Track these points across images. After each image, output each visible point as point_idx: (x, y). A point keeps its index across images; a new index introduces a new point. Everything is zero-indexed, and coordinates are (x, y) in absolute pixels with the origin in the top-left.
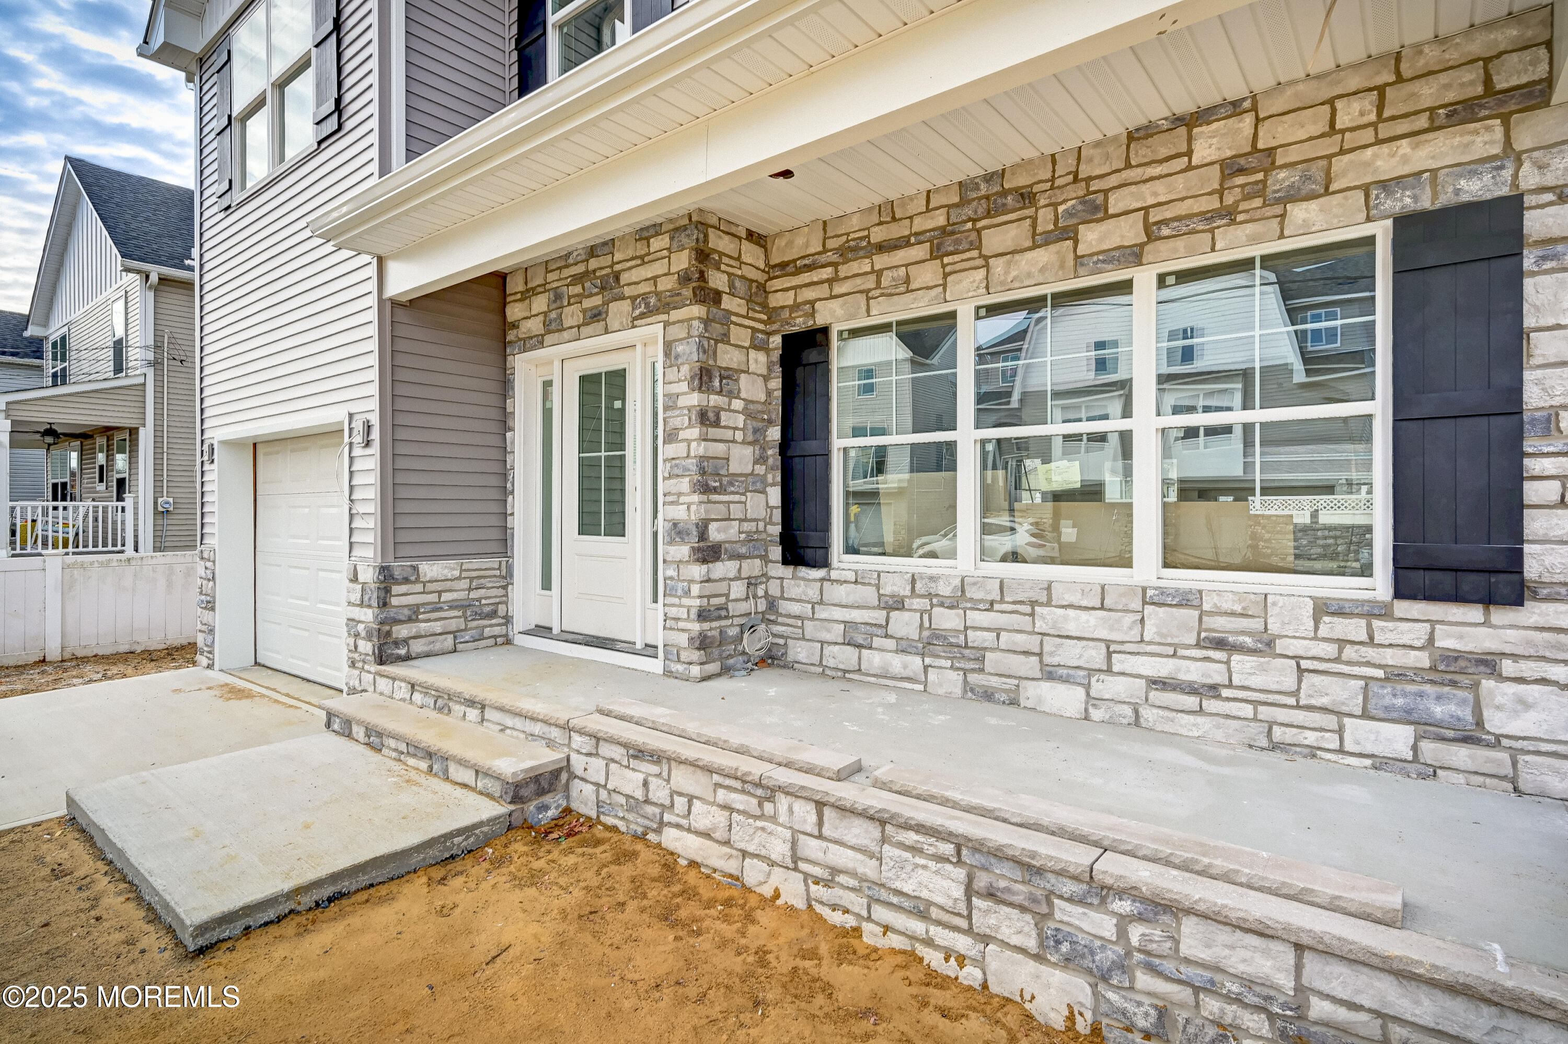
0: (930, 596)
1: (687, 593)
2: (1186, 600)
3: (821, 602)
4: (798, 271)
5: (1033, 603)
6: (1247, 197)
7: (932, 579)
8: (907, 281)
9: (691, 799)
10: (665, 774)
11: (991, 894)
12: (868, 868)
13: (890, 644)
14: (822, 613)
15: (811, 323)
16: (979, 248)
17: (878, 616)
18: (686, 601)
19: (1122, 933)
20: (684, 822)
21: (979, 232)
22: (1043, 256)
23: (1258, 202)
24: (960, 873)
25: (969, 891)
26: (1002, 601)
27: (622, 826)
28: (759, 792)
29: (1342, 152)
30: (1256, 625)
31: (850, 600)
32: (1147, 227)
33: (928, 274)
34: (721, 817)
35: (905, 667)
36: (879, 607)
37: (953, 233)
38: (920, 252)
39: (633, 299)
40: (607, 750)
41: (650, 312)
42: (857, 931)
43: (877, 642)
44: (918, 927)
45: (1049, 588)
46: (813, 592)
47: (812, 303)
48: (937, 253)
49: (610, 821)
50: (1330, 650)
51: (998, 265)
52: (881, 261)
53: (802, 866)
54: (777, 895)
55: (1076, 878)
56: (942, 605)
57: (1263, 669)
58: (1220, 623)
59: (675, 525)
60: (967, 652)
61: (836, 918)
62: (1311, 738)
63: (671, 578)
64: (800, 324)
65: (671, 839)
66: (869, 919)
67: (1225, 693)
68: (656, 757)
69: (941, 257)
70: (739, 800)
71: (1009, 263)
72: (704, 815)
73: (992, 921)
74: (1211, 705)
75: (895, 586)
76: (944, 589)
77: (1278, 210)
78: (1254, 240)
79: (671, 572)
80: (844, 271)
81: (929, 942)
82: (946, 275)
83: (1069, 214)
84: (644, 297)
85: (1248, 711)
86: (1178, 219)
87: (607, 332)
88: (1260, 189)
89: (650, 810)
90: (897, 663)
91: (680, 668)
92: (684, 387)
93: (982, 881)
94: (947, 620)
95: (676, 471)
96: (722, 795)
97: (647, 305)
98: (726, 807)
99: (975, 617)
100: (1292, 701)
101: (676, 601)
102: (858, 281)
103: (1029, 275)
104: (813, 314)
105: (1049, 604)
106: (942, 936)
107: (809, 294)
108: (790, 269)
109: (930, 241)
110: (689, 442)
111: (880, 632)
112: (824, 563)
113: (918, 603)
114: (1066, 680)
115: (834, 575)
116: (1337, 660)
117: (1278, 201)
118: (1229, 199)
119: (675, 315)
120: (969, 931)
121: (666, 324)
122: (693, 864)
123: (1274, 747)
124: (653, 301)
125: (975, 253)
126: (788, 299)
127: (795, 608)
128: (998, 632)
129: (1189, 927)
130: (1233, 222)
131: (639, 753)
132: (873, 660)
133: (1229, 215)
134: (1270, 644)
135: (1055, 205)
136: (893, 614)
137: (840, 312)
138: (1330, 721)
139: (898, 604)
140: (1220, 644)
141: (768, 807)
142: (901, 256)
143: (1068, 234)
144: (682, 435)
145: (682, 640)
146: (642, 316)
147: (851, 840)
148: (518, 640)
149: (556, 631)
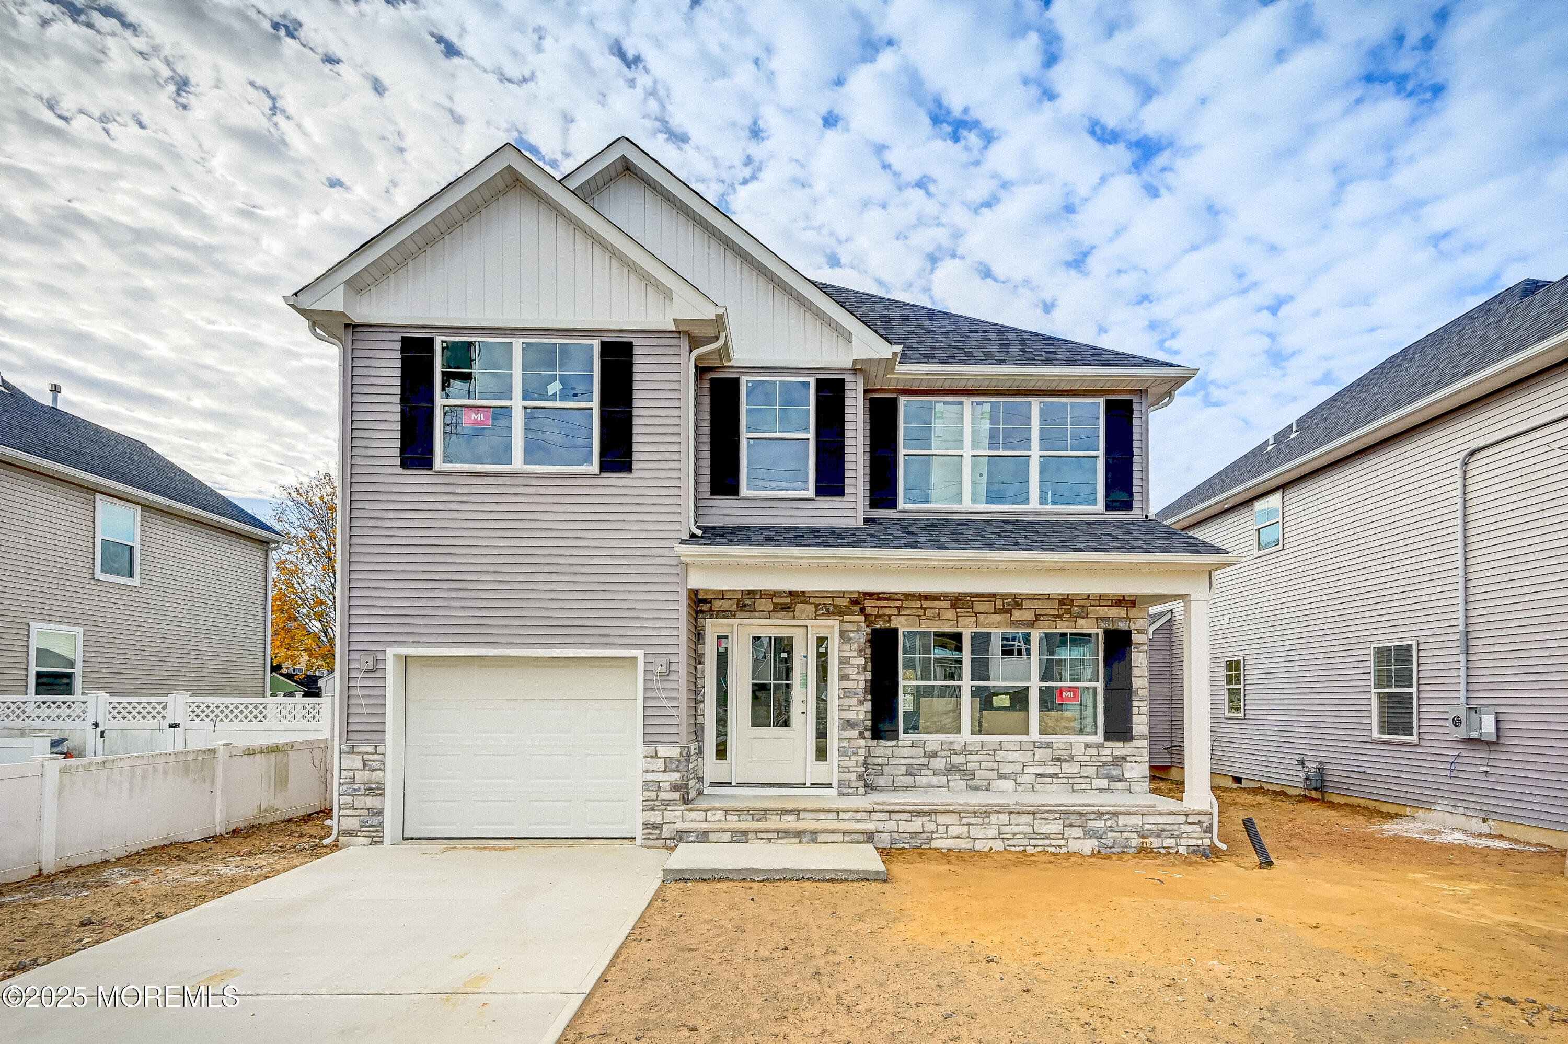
0: (950, 750)
1: (856, 754)
2: (1049, 746)
3: (892, 757)
4: (879, 599)
5: (994, 751)
6: (1065, 613)
7: (952, 743)
8: (939, 615)
9: (947, 825)
10: (934, 819)
11: (1071, 825)
12: (1029, 830)
13: (931, 772)
14: (892, 762)
15: (888, 625)
16: (972, 608)
17: (925, 761)
18: (853, 758)
19: (1105, 825)
20: (945, 836)
21: (973, 602)
22: (999, 617)
23: (1069, 615)
24: (1061, 822)
25: (1064, 826)
26: (982, 750)
27: (907, 846)
28: (983, 815)
29: (1091, 606)
30: (1068, 752)
31: (910, 754)
32: (1036, 615)
33: (950, 614)
34: (965, 829)
35: (939, 781)
36: (925, 756)
37: (961, 600)
38: (947, 604)
39: (817, 605)
40: (895, 816)
41: (828, 613)
42: (1025, 851)
43: (923, 772)
44: (1047, 842)
45: (1001, 744)
46: (889, 752)
47: (890, 616)
48: (954, 606)
49: (899, 846)
50: (1088, 758)
51: (981, 617)
52: (926, 604)
53: (1001, 836)
54: (991, 849)
55: (1095, 813)
56: (956, 754)
57: (1071, 766)
58: (1059, 752)
59: (848, 721)
60: (967, 772)
61: (1017, 849)
62: (1083, 786)
63: (844, 747)
64: (880, 624)
65: (936, 844)
66: (1029, 845)
67: (1060, 776)
68: (929, 813)
69: (956, 609)
70: (973, 821)
71: (985, 618)
72: (954, 831)
73: (1070, 832)
74: (1056, 780)
75: (930, 747)
76: (957, 747)
77: (1074, 619)
78: (1068, 627)
79: (845, 744)
80: (906, 604)
81: (1050, 846)
82: (958, 617)
83: (1008, 604)
84: (825, 605)
85: (1065, 781)
86: (1045, 615)
87: (794, 618)
88: (1068, 611)
89: (924, 835)
90: (935, 780)
91: (851, 791)
92: (855, 654)
93: (1068, 822)
94: (957, 759)
95: (848, 694)
96: (965, 821)
97: (828, 610)
98: (968, 825)
99: (971, 758)
100: (1078, 776)
101: (848, 758)
102: (914, 610)
103: (993, 623)
104: (889, 621)
105: (1001, 750)
106: (1054, 842)
107: (887, 611)
108: (875, 597)
109: (951, 601)
110: (858, 681)
111: (924, 768)
112: (896, 738)
113: (943, 754)
114: (1005, 778)
115: (900, 743)
116: (1090, 761)
117: (1075, 617)
118: (1061, 613)
119: (847, 618)
120: (1063, 838)
121: (842, 621)
122: (949, 850)
123: (1074, 791)
124: (831, 609)
125: (971, 610)
126: (875, 611)
127: (878, 761)
128: (980, 763)
129: (1121, 817)
130: (1062, 620)
131: (919, 814)
132: (922, 780)
133: (1060, 617)
134: (1072, 758)
135: (1003, 600)
136: (931, 759)
137: (905, 623)
138: (1088, 780)
139: (934, 755)
140: (1059, 760)
141: (986, 820)
142: (937, 604)
143: (1008, 611)
144: (851, 677)
145: (853, 776)
146: (823, 615)
147: (1023, 822)
148: (708, 791)
149: (734, 783)
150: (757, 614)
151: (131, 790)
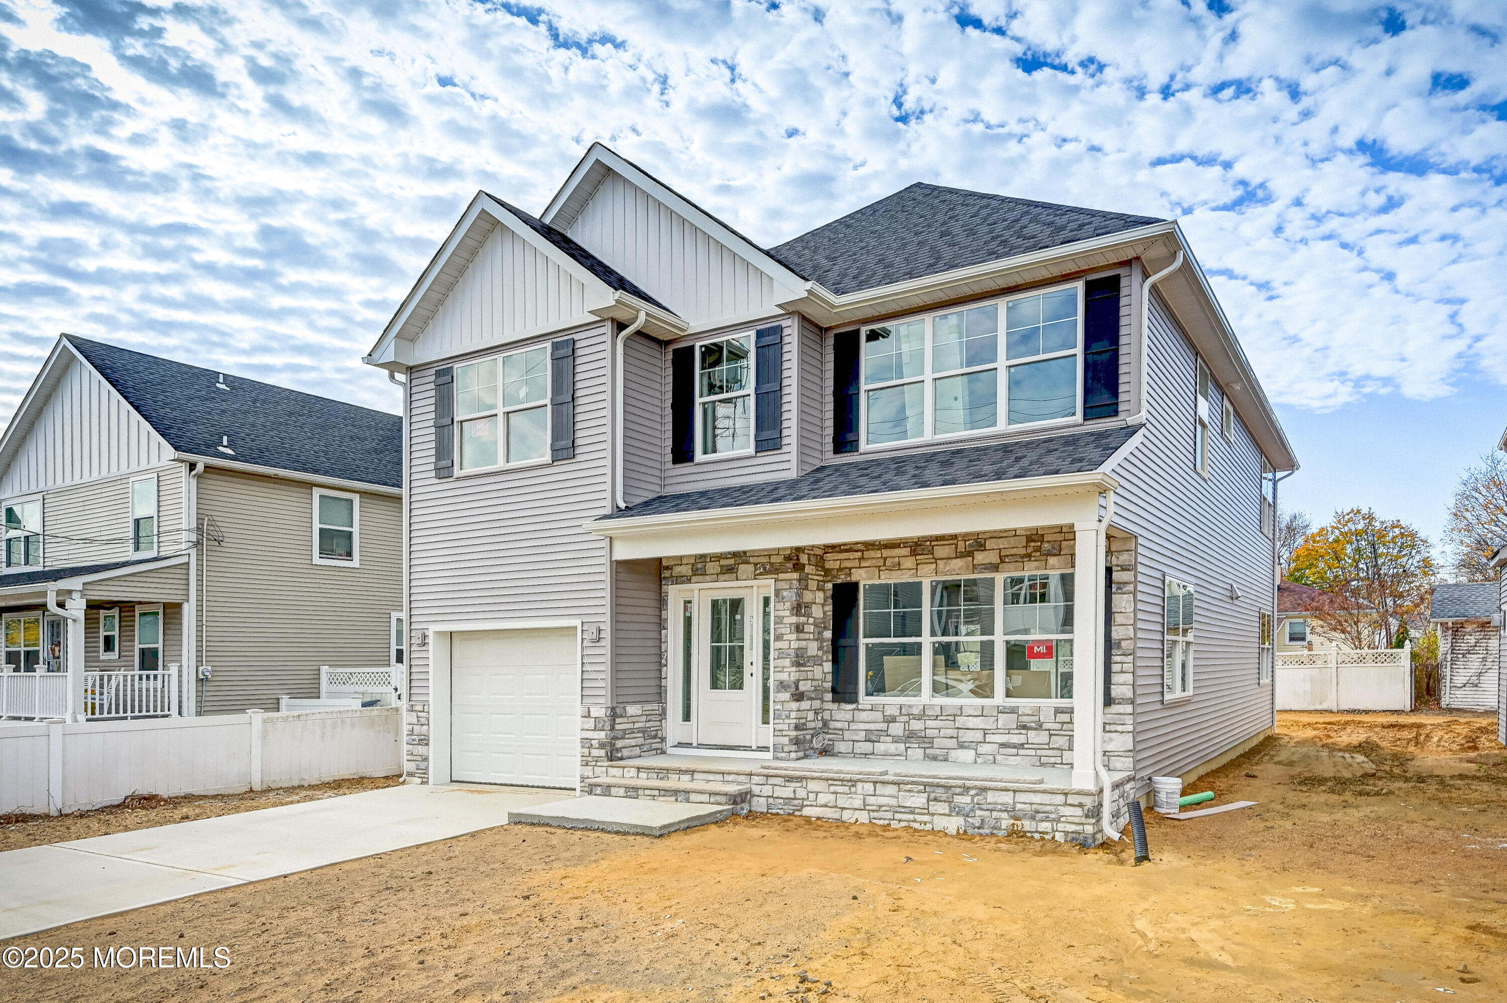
0: (909, 715)
1: (788, 717)
2: (1013, 710)
3: (853, 721)
4: (841, 551)
5: (955, 715)
6: (1035, 551)
7: (910, 706)
8: (899, 564)
9: (817, 793)
10: (804, 786)
11: (935, 800)
12: (893, 802)
13: (889, 739)
14: (854, 726)
15: (849, 579)
16: (933, 554)
17: (884, 726)
18: (787, 721)
19: (972, 800)
20: (814, 803)
21: (933, 547)
22: (959, 563)
23: (1038, 554)
24: (926, 795)
25: (928, 801)
26: (941, 715)
27: (781, 812)
28: (850, 784)
29: (1065, 540)
30: (1036, 718)
31: (869, 719)
32: (1000, 557)
33: (909, 563)
34: (833, 797)
35: (897, 749)
36: (884, 722)
37: (920, 545)
38: (906, 551)
39: (756, 565)
40: (772, 781)
41: (766, 572)
42: (889, 825)
43: (882, 739)
44: (911, 817)
45: (961, 709)
46: (849, 717)
47: (850, 569)
48: (914, 553)
49: (774, 811)
50: (1058, 726)
51: (941, 564)
52: (886, 553)
53: (867, 808)
54: (857, 820)
55: (960, 787)
56: (914, 719)
57: (1038, 735)
58: (1025, 719)
59: (781, 683)
60: (925, 740)
61: (882, 822)
62: (1053, 760)
63: (778, 710)
64: (842, 579)
65: (807, 811)
66: (894, 819)
67: (1026, 746)
68: (800, 779)
69: (915, 555)
70: (840, 789)
71: (945, 564)
72: (823, 799)
73: (935, 808)
74: (1021, 752)
75: (891, 711)
76: (915, 711)
77: (1044, 558)
78: (1037, 568)
79: (778, 707)
80: (866, 554)
81: (915, 821)
82: (917, 564)
83: (970, 545)
84: (763, 565)
85: (1033, 752)
86: (1012, 555)
87: (737, 580)
88: (1038, 549)
89: (796, 802)
90: (893, 748)
91: (784, 755)
92: (788, 613)
93: (932, 796)
94: (916, 725)
95: (782, 655)
96: (832, 789)
97: (765, 569)
98: (836, 793)
99: (930, 723)
100: (1047, 747)
101: (781, 721)
102: (875, 561)
103: (954, 570)
104: (850, 574)
105: (961, 715)
106: (919, 818)
107: (848, 564)
108: (837, 549)
109: (911, 547)
110: (790, 641)
111: (884, 734)
112: (855, 701)
113: (903, 719)
114: (968, 748)
115: (860, 707)
116: (1061, 730)
117: (1045, 555)
118: (1029, 551)
119: (782, 576)
120: (928, 814)
121: (776, 580)
122: (818, 818)
123: (1042, 765)
124: (768, 567)
125: (931, 556)
126: (836, 565)
127: (839, 725)
128: (939, 729)
129: (990, 793)
130: (1030, 560)
131: (790, 779)
132: (880, 747)
133: (1029, 556)
134: (1041, 726)
135: (965, 541)
136: (891, 725)
137: (864, 576)
138: (1058, 753)
139: (893, 720)
140: (1024, 727)
141: (853, 789)
142: (896, 552)
143: (970, 554)
144: (785, 637)
145: (786, 740)
146: (761, 574)
147: (887, 793)
148: (670, 751)
149: (695, 745)
150: (707, 577)
151: (323, 737)
